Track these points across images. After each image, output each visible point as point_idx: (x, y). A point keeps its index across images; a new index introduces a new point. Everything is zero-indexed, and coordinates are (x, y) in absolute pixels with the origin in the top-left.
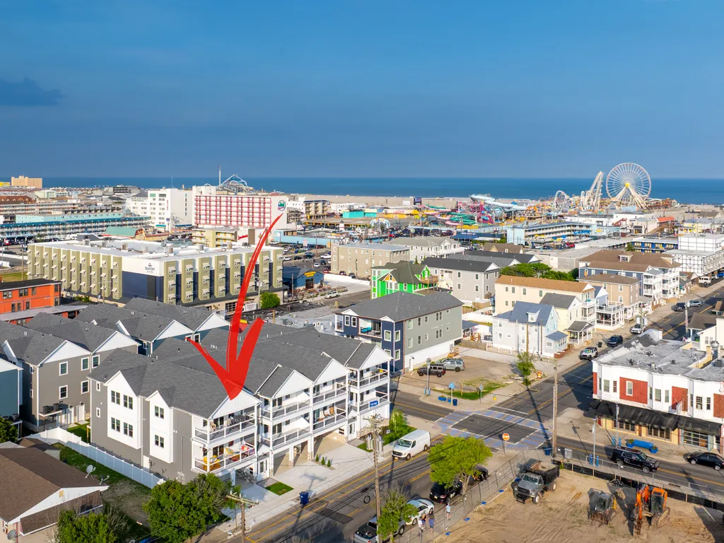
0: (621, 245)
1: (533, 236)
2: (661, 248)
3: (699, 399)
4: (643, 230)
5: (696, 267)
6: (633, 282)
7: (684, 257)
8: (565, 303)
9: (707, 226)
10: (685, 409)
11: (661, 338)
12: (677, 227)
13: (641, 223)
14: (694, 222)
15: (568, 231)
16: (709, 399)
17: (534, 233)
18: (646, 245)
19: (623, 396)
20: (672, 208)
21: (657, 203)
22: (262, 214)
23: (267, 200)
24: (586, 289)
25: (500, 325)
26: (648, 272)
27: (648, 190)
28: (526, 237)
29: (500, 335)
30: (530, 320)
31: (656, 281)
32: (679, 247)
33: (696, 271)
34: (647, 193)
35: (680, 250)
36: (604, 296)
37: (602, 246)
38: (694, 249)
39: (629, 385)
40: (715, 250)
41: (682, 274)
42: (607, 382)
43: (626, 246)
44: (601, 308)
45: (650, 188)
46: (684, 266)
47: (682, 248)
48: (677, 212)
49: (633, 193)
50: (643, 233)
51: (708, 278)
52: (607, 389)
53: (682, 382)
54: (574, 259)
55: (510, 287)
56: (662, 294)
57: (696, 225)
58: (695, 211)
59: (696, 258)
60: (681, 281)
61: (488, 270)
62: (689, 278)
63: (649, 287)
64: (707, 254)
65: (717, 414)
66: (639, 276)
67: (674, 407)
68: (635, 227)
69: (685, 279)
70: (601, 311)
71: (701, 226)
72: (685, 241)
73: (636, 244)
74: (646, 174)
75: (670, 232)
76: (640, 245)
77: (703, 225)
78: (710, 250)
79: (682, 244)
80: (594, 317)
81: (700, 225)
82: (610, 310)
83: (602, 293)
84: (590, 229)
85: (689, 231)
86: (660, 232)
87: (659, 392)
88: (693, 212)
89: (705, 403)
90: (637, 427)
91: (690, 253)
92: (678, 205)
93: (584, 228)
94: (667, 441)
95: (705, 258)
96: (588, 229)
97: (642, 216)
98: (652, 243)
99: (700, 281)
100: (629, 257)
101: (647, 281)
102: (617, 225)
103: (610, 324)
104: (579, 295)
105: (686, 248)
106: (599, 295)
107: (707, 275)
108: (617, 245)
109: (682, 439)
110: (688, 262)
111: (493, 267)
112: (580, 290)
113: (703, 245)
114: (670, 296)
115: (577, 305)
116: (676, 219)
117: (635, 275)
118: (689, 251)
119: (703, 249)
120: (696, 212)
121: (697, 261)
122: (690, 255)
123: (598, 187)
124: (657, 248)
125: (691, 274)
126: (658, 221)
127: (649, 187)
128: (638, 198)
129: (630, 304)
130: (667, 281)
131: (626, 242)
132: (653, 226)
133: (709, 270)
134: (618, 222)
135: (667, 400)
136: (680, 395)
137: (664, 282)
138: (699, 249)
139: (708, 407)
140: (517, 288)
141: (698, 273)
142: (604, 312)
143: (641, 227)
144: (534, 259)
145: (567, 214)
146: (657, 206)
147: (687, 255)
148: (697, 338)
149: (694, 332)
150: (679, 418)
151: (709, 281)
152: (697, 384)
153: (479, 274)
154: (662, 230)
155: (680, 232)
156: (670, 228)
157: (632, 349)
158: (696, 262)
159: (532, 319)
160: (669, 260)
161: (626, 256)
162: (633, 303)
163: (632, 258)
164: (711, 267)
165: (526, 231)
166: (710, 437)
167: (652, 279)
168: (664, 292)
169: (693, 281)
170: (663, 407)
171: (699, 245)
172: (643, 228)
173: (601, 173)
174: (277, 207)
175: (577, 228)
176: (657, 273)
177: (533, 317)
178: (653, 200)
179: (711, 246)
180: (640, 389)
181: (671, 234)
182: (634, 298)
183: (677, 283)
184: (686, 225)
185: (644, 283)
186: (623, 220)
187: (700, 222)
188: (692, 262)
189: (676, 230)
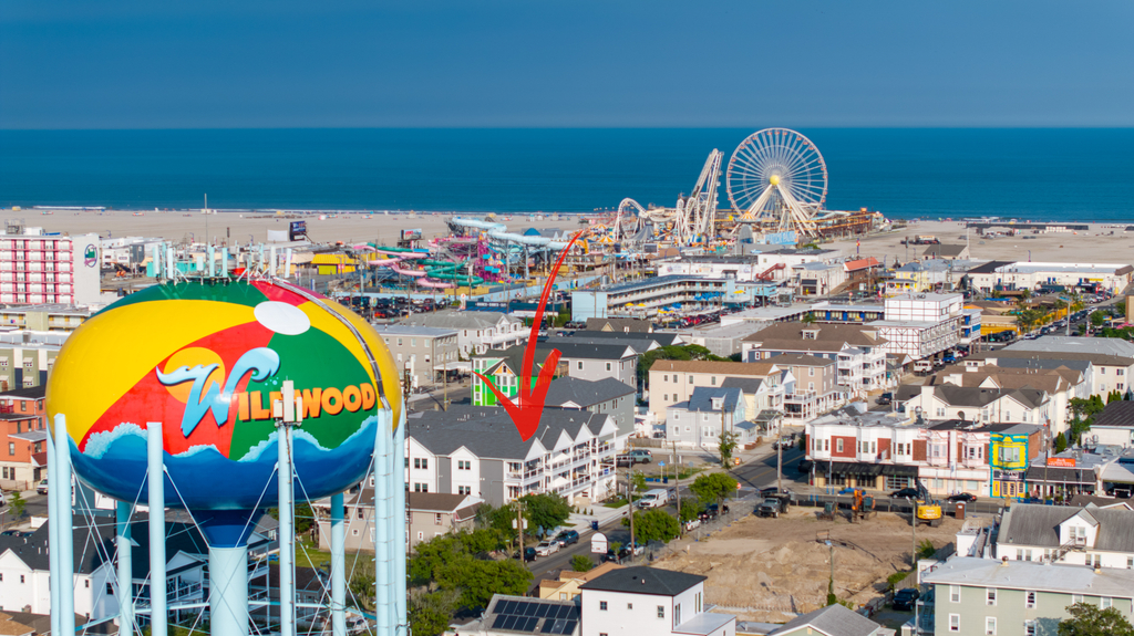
0: (793, 316)
1: (621, 305)
2: (857, 318)
3: (901, 446)
4: (819, 286)
5: (910, 345)
6: (825, 363)
7: (894, 331)
8: (751, 387)
9: (940, 277)
10: (889, 457)
11: (866, 410)
12: (882, 279)
13: (814, 272)
14: (914, 270)
15: (680, 293)
16: (909, 445)
17: (623, 299)
18: (833, 315)
19: (834, 453)
20: (873, 233)
21: (840, 222)
22: (50, 276)
23: (60, 245)
24: (771, 372)
25: (677, 417)
26: (844, 351)
27: (820, 192)
28: (609, 308)
29: (677, 429)
30: (714, 407)
31: (855, 363)
32: (886, 317)
33: (910, 352)
34: (818, 199)
35: (888, 321)
36: (791, 383)
37: (765, 319)
38: (908, 318)
39: (839, 442)
40: (938, 320)
41: (888, 356)
42: (819, 441)
43: (801, 318)
44: (787, 397)
45: (825, 189)
46: (893, 345)
47: (891, 317)
48: (883, 243)
49: (788, 198)
50: (819, 294)
51: (928, 362)
52: (819, 448)
53: (885, 433)
54: (731, 339)
55: (670, 375)
56: (862, 385)
57: (918, 276)
58: (922, 238)
59: (910, 332)
60: (889, 366)
61: (624, 356)
62: (899, 361)
63: (845, 372)
64: (928, 326)
65: (915, 458)
66: (832, 357)
67: (879, 457)
68: (804, 282)
69: (893, 363)
70: (789, 402)
71: (927, 278)
72: (896, 307)
73: (816, 314)
74: (816, 156)
75: (869, 291)
76: (824, 315)
77: (931, 275)
78: (933, 319)
79: (891, 311)
80: (781, 408)
81: (925, 274)
82: (801, 399)
83: (789, 378)
84: (723, 288)
85: (905, 288)
86: (850, 290)
87: (866, 444)
88: (918, 242)
89: (905, 448)
90: (847, 481)
91: (902, 325)
92: (885, 225)
93: (712, 288)
94: (874, 489)
95: (924, 331)
96: (719, 289)
97: (815, 258)
98: (843, 312)
99: (917, 368)
100: (816, 333)
101: (843, 364)
102: (764, 279)
103: (800, 416)
104: (765, 378)
105: (897, 318)
106: (787, 380)
107: (926, 359)
108: (788, 317)
109: (886, 485)
110: (899, 338)
111: (629, 352)
112: (765, 373)
113: (921, 312)
114: (872, 387)
115: (763, 389)
116: (880, 260)
117: (826, 356)
118: (900, 321)
119: (921, 318)
120: (925, 243)
121: (912, 337)
122: (902, 327)
123: (711, 188)
124: (851, 320)
125: (902, 356)
126: (846, 269)
127: (822, 185)
128: (797, 209)
129: (823, 392)
130: (869, 364)
131: (801, 311)
132: (837, 279)
133: (929, 350)
134: (767, 273)
135: (873, 451)
136: (885, 444)
137: (865, 366)
138: (915, 318)
139: (908, 452)
140: (680, 375)
141: (913, 354)
142: (792, 401)
143: (815, 282)
144: (677, 341)
145: (656, 254)
146: (839, 229)
147: (897, 328)
148: (902, 410)
149: (900, 404)
150: (884, 466)
151: (929, 368)
152: (899, 432)
153: (611, 362)
154: (853, 286)
155: (889, 290)
156: (870, 282)
157: (839, 417)
158: (910, 339)
159: (717, 405)
160: (872, 334)
161: (811, 331)
162: (827, 391)
163: (820, 333)
164: (933, 346)
165: (609, 296)
166: (909, 479)
167: (850, 362)
168: (865, 381)
169: (906, 367)
170: (870, 457)
171: (915, 312)
172: (819, 282)
173: (715, 151)
174: (83, 259)
175: (698, 287)
176: (854, 352)
177: (718, 403)
178: (832, 213)
179: (933, 312)
180: (850, 445)
181: (873, 294)
182: (828, 385)
183: (883, 368)
184: (899, 275)
185: (839, 367)
186: (777, 267)
187: (925, 269)
188: (905, 338)
189: (881, 285)
